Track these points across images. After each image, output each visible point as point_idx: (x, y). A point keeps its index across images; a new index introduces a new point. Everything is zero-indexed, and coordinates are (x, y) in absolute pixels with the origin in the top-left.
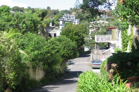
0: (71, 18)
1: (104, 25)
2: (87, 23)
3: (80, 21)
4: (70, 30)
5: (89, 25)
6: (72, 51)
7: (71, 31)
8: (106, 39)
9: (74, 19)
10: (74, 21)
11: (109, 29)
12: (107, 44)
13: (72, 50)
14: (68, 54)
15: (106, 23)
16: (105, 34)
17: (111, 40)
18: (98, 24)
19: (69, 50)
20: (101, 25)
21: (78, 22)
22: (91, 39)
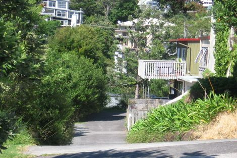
0: (56, 7)
1: (164, 32)
2: (108, 26)
3: (83, 18)
4: (73, 42)
5: (113, 30)
6: (97, 91)
7: (75, 44)
8: (171, 70)
9: (67, 9)
10: (67, 17)
11: (181, 42)
12: (172, 86)
13: (97, 87)
14: (87, 96)
15: (169, 27)
16: (165, 57)
17: (184, 73)
18: (147, 27)
19: (89, 87)
20: (156, 31)
21: (78, 22)
22: (124, 70)
